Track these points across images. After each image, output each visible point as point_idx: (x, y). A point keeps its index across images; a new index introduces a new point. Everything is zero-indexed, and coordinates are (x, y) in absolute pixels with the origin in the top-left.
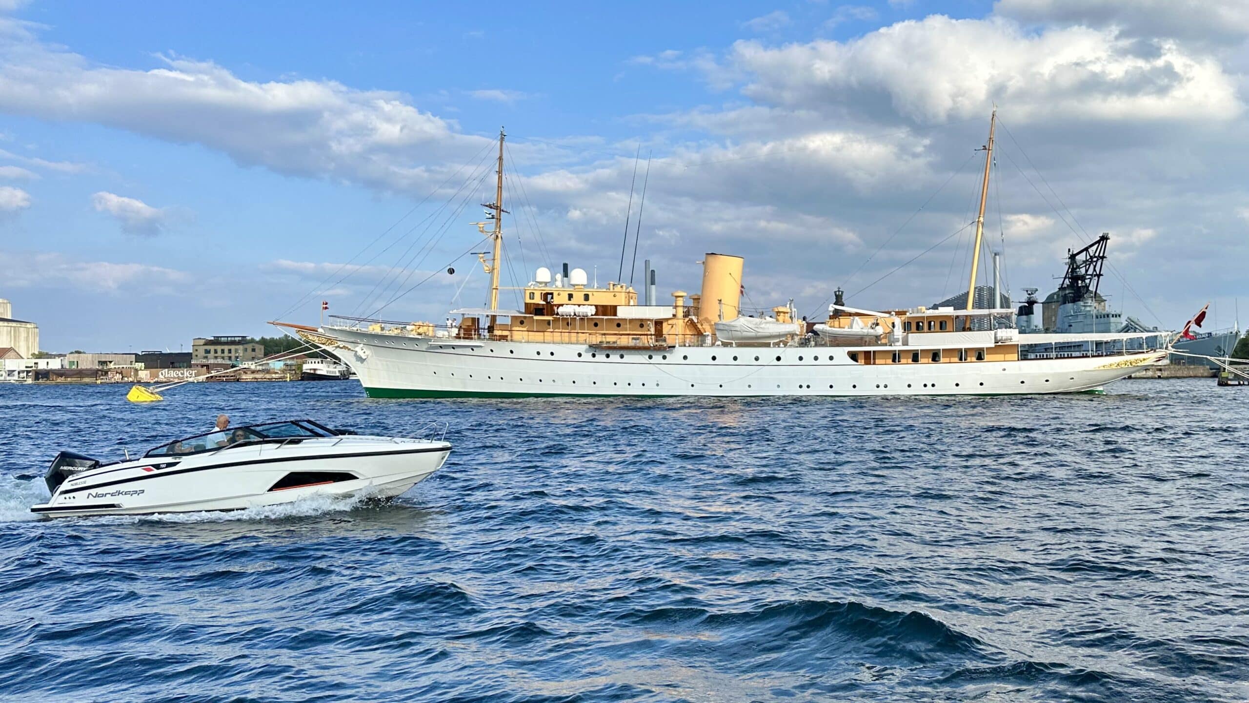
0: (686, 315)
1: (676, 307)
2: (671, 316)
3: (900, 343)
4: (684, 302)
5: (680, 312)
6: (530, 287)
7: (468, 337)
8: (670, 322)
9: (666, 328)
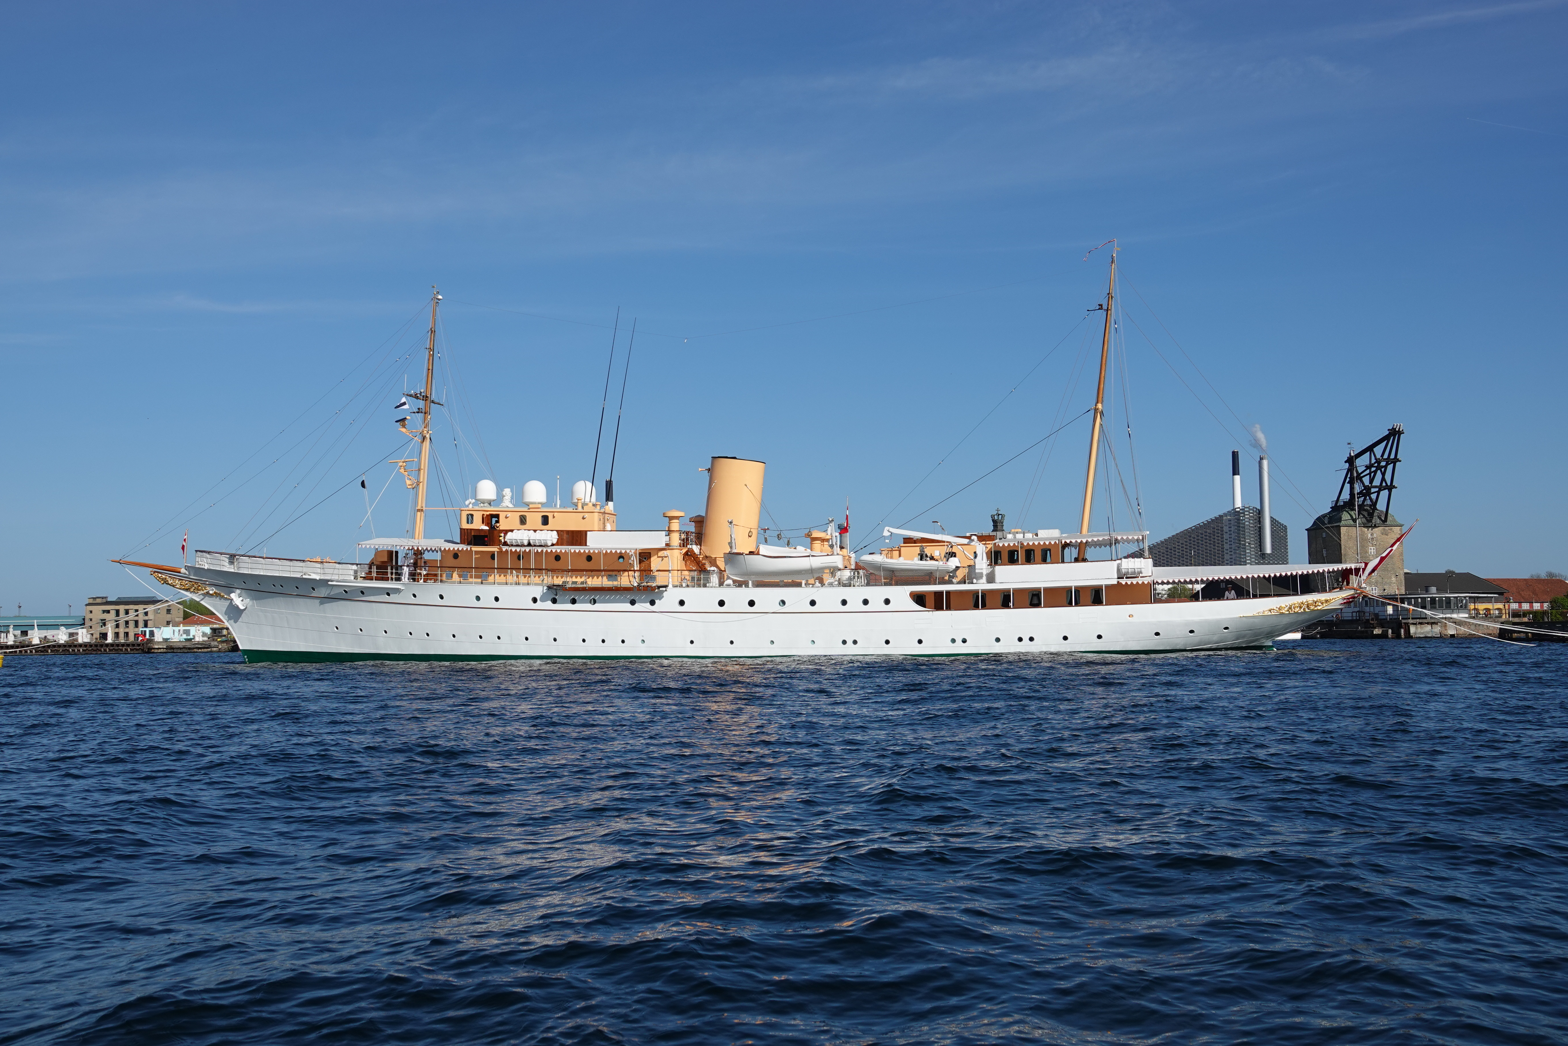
0: (685, 542)
1: (669, 532)
2: (663, 545)
3: (984, 579)
4: (681, 525)
5: (676, 539)
6: (468, 506)
7: (382, 577)
8: (661, 554)
9: (655, 563)
